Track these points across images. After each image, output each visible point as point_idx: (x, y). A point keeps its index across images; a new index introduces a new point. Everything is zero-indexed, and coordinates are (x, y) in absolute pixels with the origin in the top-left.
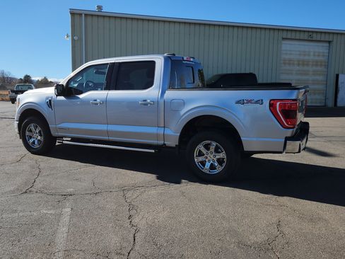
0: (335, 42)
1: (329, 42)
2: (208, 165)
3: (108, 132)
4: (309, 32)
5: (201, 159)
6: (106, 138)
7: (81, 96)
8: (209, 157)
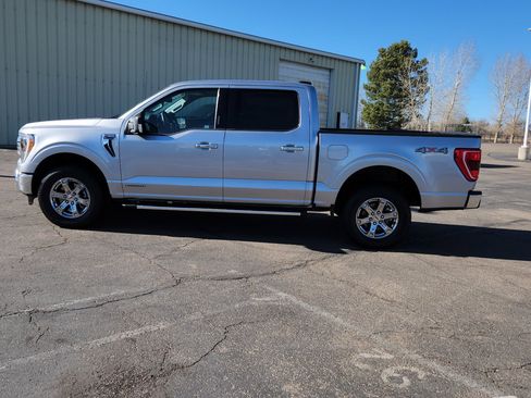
0: (336, 71)
1: (330, 70)
2: (373, 228)
3: (223, 191)
4: (309, 54)
5: (365, 221)
6: (219, 199)
7: (176, 136)
8: (376, 217)
